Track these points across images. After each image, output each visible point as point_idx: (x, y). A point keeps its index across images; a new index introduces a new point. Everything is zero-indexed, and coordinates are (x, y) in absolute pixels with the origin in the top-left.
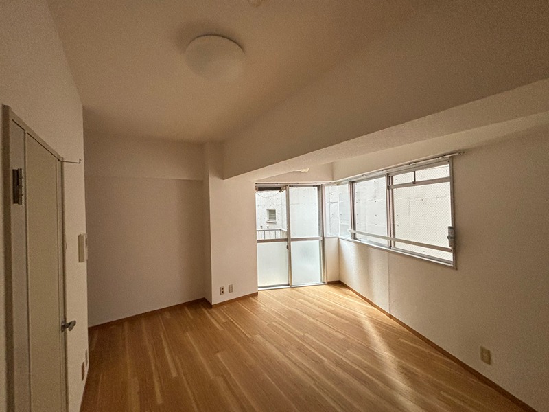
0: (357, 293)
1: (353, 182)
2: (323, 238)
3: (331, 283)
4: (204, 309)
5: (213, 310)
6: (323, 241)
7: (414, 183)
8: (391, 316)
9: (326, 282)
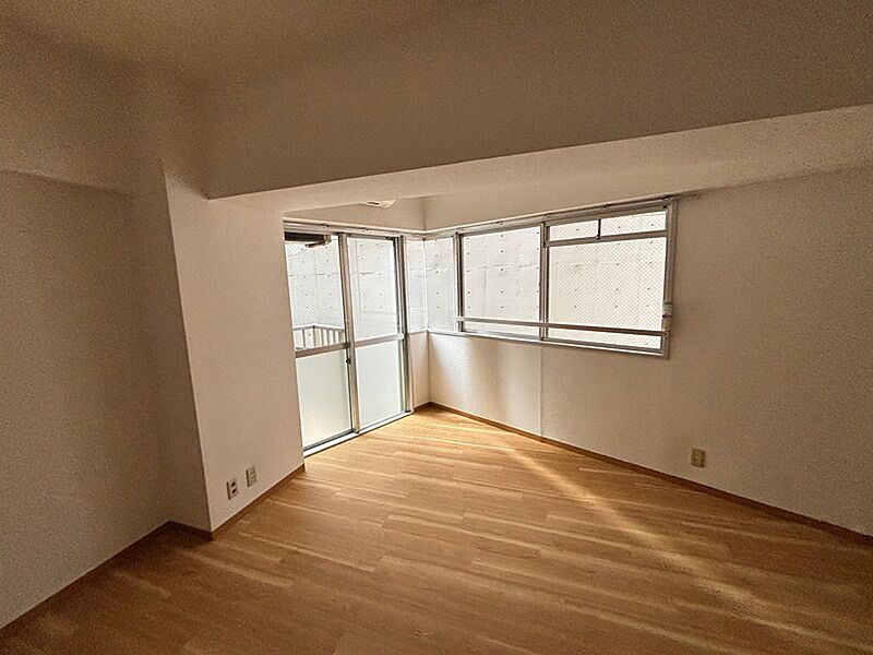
0: (471, 417)
1: (461, 236)
2: (406, 335)
3: (419, 410)
4: (189, 553)
5: (216, 542)
6: (406, 341)
7: (599, 238)
8: (543, 440)
9: (412, 409)
